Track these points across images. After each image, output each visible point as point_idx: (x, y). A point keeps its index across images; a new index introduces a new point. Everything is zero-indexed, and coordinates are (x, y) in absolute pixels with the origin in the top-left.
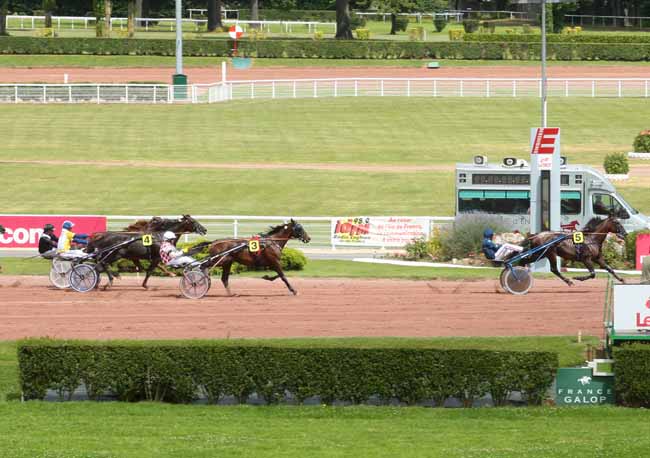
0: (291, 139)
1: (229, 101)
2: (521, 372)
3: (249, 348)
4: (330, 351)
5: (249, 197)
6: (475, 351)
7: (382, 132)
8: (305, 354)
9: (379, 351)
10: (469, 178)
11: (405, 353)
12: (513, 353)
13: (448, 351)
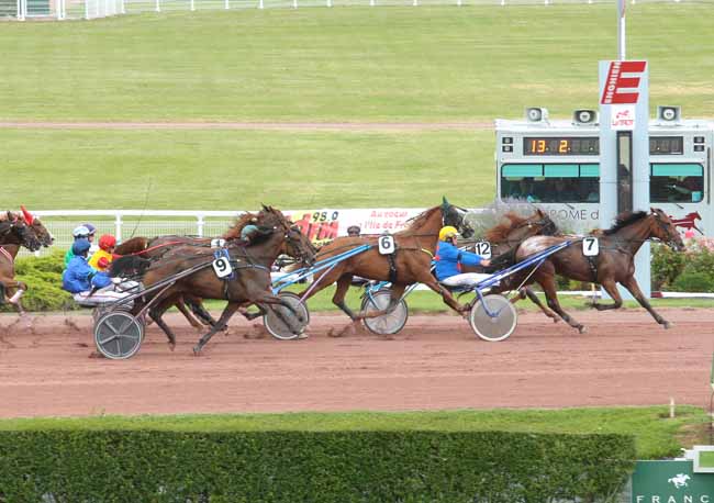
0: (220, 79)
1: (119, 16)
2: (576, 467)
3: (127, 433)
4: (258, 435)
6: (498, 433)
7: (371, 65)
8: (219, 442)
9: (340, 435)
11: (382, 440)
12: (562, 437)
13: (452, 435)
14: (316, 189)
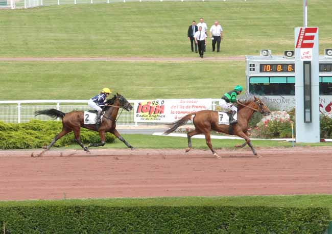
0: (93, 37)
1: (41, 7)
2: (300, 224)
3: (84, 207)
4: (147, 208)
5: (66, 84)
6: (263, 207)
8: (128, 211)
9: (186, 208)
10: (257, 68)
11: (207, 209)
12: (293, 209)
13: (241, 208)
14: (147, 89)
